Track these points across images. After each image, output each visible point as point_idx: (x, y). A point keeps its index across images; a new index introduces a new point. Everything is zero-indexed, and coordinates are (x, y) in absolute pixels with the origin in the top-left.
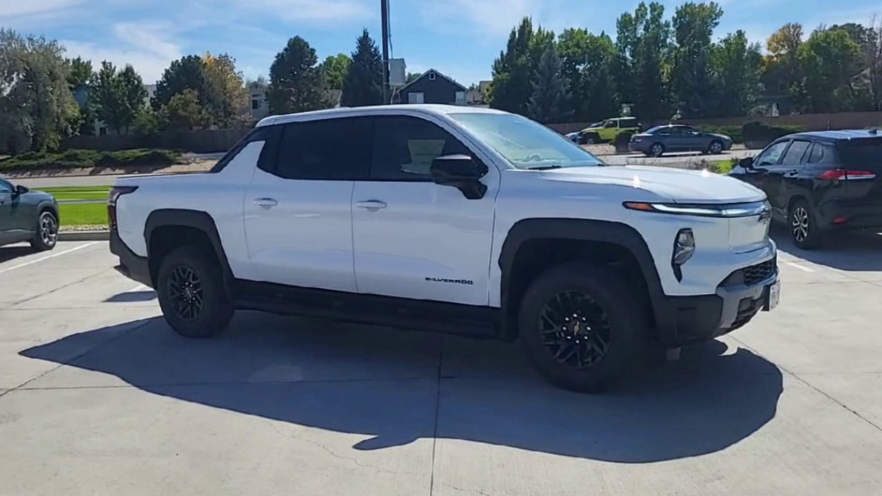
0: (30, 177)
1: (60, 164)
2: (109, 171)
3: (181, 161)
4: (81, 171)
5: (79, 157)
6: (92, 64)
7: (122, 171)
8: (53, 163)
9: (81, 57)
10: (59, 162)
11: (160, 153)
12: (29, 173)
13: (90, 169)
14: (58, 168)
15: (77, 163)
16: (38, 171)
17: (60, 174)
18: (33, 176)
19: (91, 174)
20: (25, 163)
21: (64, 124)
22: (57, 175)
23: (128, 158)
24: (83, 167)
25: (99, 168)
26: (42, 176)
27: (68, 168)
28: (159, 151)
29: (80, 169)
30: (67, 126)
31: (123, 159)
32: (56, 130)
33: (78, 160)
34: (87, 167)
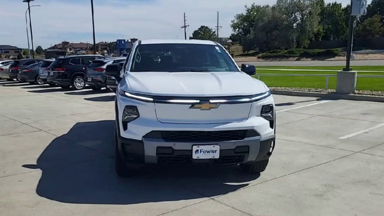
0: (271, 61)
1: (285, 55)
2: (304, 59)
3: (341, 55)
4: (293, 59)
5: (294, 52)
6: (342, 4)
7: (310, 59)
8: (282, 55)
9: (337, 2)
10: (284, 54)
11: (330, 50)
12: (271, 59)
13: (297, 58)
14: (284, 57)
15: (292, 55)
16: (276, 58)
17: (284, 60)
18: (273, 60)
19: (297, 60)
20: (272, 54)
21: (311, 36)
22: (282, 60)
23: (315, 53)
24: (294, 57)
25: (300, 58)
26: (277, 60)
27: (287, 57)
28: (330, 49)
29: (292, 58)
30: (313, 37)
31: (312, 53)
32: (308, 39)
33: (293, 53)
34: (296, 57)
